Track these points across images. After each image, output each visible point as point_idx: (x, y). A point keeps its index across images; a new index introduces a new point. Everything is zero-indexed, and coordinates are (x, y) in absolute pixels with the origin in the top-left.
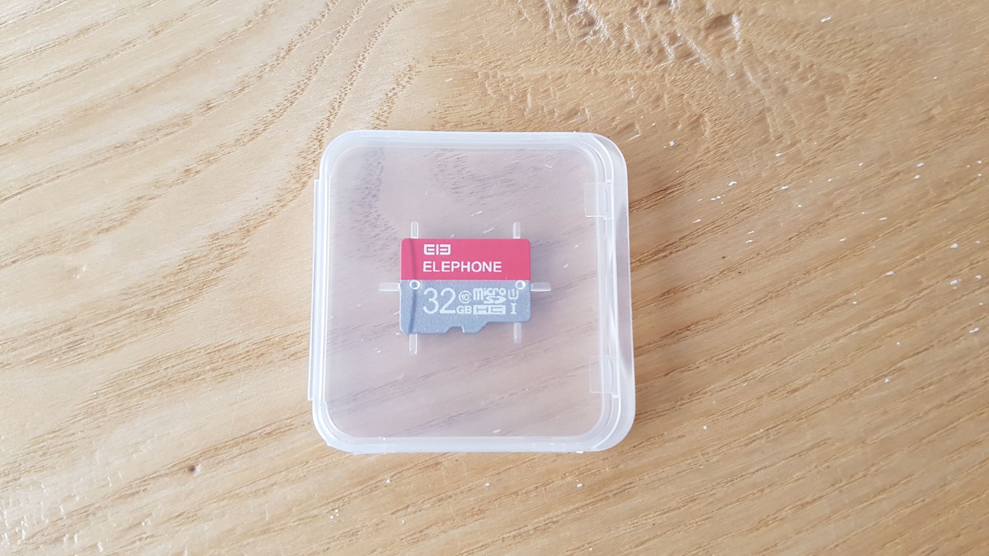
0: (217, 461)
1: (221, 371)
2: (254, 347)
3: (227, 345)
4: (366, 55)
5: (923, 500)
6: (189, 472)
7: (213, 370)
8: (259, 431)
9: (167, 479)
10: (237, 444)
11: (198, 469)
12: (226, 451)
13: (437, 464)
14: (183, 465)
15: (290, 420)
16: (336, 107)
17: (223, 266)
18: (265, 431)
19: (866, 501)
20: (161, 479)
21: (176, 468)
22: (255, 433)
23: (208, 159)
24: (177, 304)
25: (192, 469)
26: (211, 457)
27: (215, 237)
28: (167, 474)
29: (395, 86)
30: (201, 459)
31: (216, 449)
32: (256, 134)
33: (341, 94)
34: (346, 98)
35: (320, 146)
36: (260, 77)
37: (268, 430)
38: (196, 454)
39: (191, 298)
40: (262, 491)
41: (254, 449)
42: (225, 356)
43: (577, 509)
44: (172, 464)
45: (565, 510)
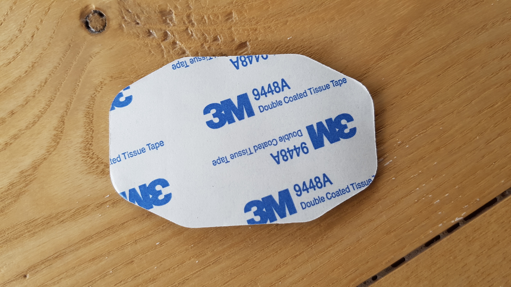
0: (36, 271)
1: (32, 232)
2: (45, 219)
3: (33, 220)
4: (81, 79)
5: (350, 248)
6: (24, 278)
7: (29, 232)
8: (52, 256)
9: (14, 282)
10: (43, 263)
11: (28, 276)
12: (38, 267)
13: (132, 262)
14: (21, 275)
15: (65, 250)
16: (69, 105)
17: (27, 185)
18: (54, 256)
19: (324, 251)
20: (12, 283)
21: (18, 277)
22: (50, 257)
23: (15, 137)
24: (9, 204)
25: (25, 276)
26: (33, 270)
27: (22, 172)
28: (14, 280)
29: (95, 92)
30: (28, 272)
31: (34, 266)
32: (34, 123)
33: (71, 99)
34: (73, 100)
35: (64, 124)
36: (34, 96)
37: (56, 255)
38: (26, 270)
39: (15, 201)
40: (57, 282)
41: (51, 264)
42: (33, 225)
43: (197, 272)
44: (16, 275)
45: (191, 273)
